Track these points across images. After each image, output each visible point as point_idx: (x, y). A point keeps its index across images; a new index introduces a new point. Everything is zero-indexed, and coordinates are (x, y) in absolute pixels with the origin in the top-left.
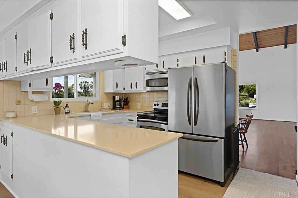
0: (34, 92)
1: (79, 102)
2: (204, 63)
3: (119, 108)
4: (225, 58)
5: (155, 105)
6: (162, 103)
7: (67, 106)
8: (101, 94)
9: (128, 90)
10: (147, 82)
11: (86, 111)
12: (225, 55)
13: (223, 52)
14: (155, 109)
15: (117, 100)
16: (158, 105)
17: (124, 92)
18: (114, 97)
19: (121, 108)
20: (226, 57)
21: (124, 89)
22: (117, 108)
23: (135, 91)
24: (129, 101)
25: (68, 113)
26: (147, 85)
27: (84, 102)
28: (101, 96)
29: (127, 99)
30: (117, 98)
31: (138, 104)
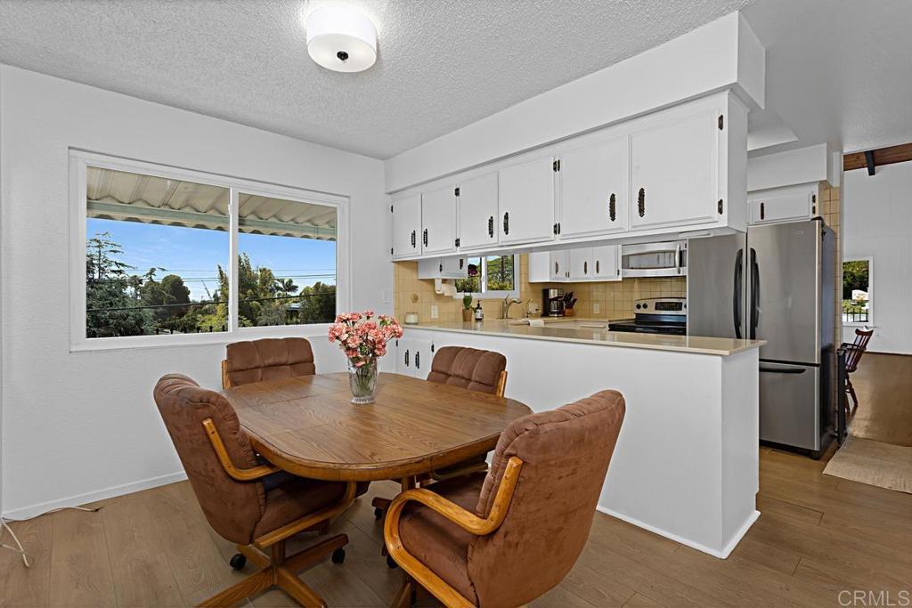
0: (444, 281)
1: (492, 300)
2: (762, 217)
3: (558, 313)
4: (814, 208)
5: (639, 307)
6: (656, 303)
7: (479, 307)
8: (523, 285)
9: (578, 276)
10: (626, 259)
11: (503, 318)
12: (814, 201)
13: (809, 195)
14: (637, 314)
15: (552, 297)
16: (645, 306)
17: (568, 281)
18: (546, 292)
19: (561, 313)
20: (816, 204)
21: (568, 275)
22: (554, 313)
23: (595, 278)
24: (575, 300)
25: (480, 320)
26: (626, 265)
27: (499, 300)
28: (523, 290)
29: (571, 295)
30: (553, 294)
31: (595, 305)
